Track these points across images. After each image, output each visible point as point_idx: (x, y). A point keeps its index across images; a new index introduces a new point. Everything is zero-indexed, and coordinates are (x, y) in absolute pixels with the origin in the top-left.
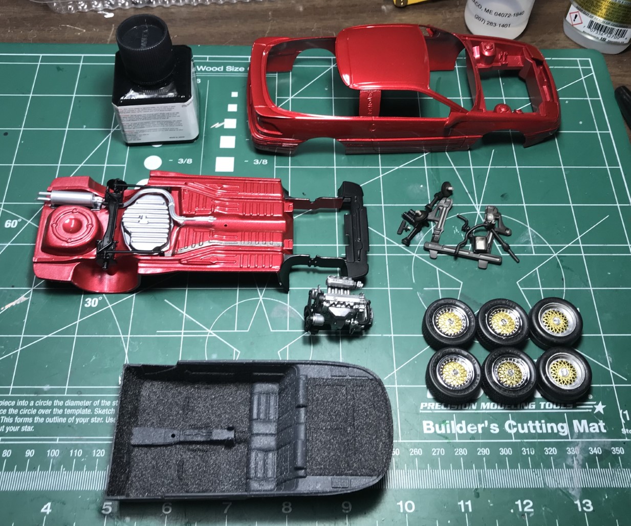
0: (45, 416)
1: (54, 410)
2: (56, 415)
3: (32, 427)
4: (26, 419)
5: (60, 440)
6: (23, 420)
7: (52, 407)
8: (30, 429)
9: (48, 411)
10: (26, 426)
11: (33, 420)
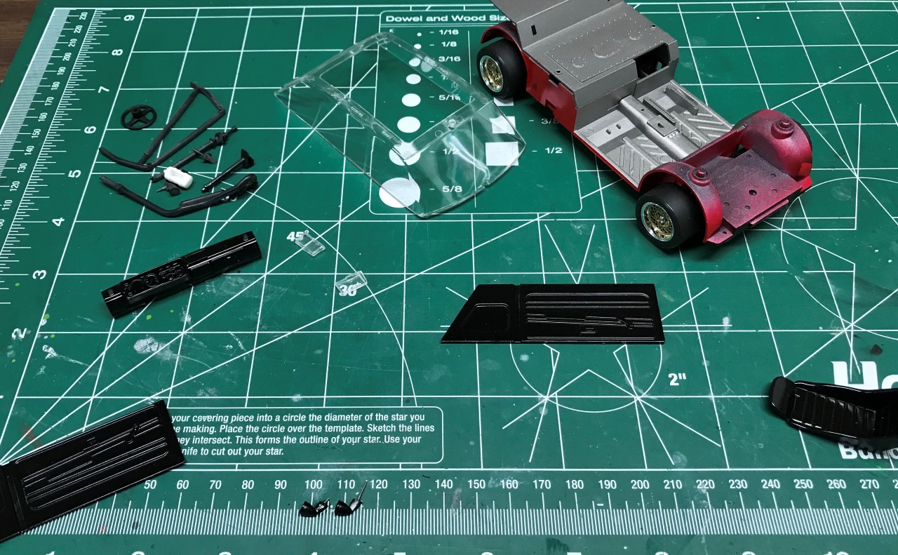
0: (298, 435)
1: (310, 427)
2: (314, 434)
3: (281, 450)
4: (271, 439)
5: (322, 467)
6: (267, 440)
7: (307, 423)
8: (278, 452)
9: (301, 429)
10: (272, 449)
11: (282, 440)
